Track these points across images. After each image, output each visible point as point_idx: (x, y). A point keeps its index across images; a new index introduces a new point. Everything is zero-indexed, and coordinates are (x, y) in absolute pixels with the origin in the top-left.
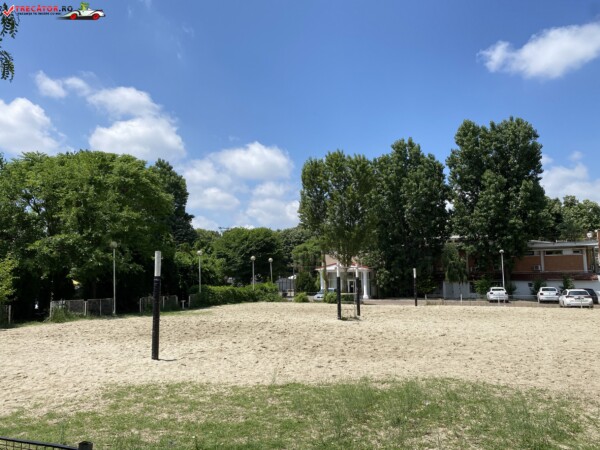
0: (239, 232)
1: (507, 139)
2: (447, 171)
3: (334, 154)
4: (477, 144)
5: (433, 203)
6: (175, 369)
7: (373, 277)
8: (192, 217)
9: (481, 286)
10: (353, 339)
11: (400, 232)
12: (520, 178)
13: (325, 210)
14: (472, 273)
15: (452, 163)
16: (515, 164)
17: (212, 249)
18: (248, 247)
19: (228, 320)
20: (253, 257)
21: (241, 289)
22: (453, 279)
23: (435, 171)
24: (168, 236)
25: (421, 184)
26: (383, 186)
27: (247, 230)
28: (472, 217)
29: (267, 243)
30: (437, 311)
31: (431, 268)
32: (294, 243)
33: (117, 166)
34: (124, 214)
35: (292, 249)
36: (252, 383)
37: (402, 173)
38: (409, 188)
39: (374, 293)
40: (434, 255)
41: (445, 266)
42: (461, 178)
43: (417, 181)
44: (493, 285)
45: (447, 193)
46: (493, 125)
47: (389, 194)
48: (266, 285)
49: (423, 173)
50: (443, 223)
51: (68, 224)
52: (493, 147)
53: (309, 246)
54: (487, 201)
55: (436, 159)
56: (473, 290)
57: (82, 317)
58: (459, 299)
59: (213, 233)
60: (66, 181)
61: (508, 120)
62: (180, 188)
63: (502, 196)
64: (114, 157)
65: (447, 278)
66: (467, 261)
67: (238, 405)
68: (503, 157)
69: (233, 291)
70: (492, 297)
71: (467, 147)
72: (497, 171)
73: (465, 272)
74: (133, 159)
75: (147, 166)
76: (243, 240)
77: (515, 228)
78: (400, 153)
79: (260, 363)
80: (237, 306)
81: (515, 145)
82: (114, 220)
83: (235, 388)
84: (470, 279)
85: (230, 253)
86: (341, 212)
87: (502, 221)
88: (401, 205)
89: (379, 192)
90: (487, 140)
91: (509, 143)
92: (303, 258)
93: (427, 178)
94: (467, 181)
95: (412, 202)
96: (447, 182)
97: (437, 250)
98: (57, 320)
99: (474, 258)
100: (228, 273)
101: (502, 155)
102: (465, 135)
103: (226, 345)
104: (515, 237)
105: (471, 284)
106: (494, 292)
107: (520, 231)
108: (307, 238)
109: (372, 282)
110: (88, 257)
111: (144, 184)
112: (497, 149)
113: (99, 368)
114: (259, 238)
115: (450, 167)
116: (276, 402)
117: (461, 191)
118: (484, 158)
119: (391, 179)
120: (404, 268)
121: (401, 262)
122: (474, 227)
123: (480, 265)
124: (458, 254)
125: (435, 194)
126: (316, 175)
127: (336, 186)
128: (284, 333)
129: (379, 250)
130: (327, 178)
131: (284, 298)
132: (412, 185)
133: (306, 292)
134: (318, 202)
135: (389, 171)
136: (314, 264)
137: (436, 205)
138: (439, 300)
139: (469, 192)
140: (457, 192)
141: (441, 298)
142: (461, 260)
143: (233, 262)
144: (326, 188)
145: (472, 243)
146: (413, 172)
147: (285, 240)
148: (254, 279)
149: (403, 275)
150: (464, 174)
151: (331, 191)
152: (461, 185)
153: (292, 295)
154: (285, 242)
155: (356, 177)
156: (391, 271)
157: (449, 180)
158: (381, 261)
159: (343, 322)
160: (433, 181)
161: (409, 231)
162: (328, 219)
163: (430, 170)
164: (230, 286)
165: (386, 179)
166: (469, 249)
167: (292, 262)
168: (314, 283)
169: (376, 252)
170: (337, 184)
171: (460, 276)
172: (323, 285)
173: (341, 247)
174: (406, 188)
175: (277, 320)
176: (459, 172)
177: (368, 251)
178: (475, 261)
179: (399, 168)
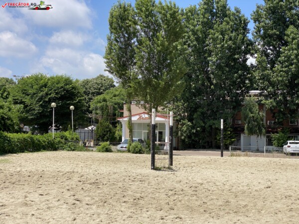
0: (37, 79)
5: (236, 56)
7: (175, 129)
9: (278, 139)
10: (174, 191)
11: (203, 84)
13: (132, 57)
15: (257, 18)
17: (8, 95)
18: (47, 94)
20: (53, 105)
21: (38, 137)
22: (251, 132)
23: (241, 25)
25: (226, 37)
26: (189, 37)
28: (274, 72)
29: (67, 91)
32: (93, 93)
35: (90, 99)
37: (208, 25)
38: (214, 40)
40: (234, 108)
41: (245, 119)
42: (264, 33)
43: (222, 33)
44: (290, 138)
45: (250, 48)
47: (195, 46)
48: (67, 134)
49: (228, 27)
50: (243, 78)
53: (107, 97)
54: (289, 57)
56: (270, 143)
65: (246, 131)
66: (264, 115)
69: (32, 138)
70: (289, 150)
73: (263, 125)
76: (41, 87)
78: (208, 4)
84: (266, 132)
85: (27, 100)
86: (149, 59)
88: (205, 58)
89: (185, 43)
92: (102, 109)
93: (232, 32)
94: (270, 36)
95: (217, 55)
96: (250, 36)
97: (237, 104)
99: (272, 112)
100: (24, 121)
105: (268, 137)
106: (292, 145)
108: (106, 89)
114: (60, 85)
115: (255, 22)
117: (263, 45)
118: (288, 14)
119: (197, 30)
120: (206, 120)
121: (203, 114)
122: (275, 82)
123: (278, 119)
124: (257, 107)
125: (239, 48)
126: (125, 20)
127: (145, 32)
128: (96, 183)
129: (182, 101)
130: (136, 23)
131: (85, 148)
132: (217, 37)
133: (108, 143)
134: (126, 48)
135: (196, 23)
136: (114, 115)
137: (238, 59)
138: (238, 152)
139: (271, 47)
140: (259, 47)
141: (239, 149)
142: (260, 113)
143: (30, 110)
144: (135, 34)
145: (271, 98)
146: (219, 25)
147: (84, 90)
148: (54, 128)
149: (204, 127)
150: (268, 30)
151: (139, 37)
152: (264, 39)
153: (92, 144)
154: (85, 92)
155: (166, 24)
156: (192, 123)
157: (253, 34)
158: (184, 112)
159: (158, 172)
160: (238, 35)
161: (212, 84)
162: (136, 67)
163: (235, 24)
164: (28, 133)
165: (193, 31)
166: (269, 102)
167: (91, 112)
168: (114, 133)
169: (180, 104)
170: (146, 30)
171: (259, 129)
172: (125, 136)
173: (148, 96)
174: (211, 40)
175: (85, 169)
176: (263, 27)
177: (172, 102)
178: (272, 115)
179: (206, 20)
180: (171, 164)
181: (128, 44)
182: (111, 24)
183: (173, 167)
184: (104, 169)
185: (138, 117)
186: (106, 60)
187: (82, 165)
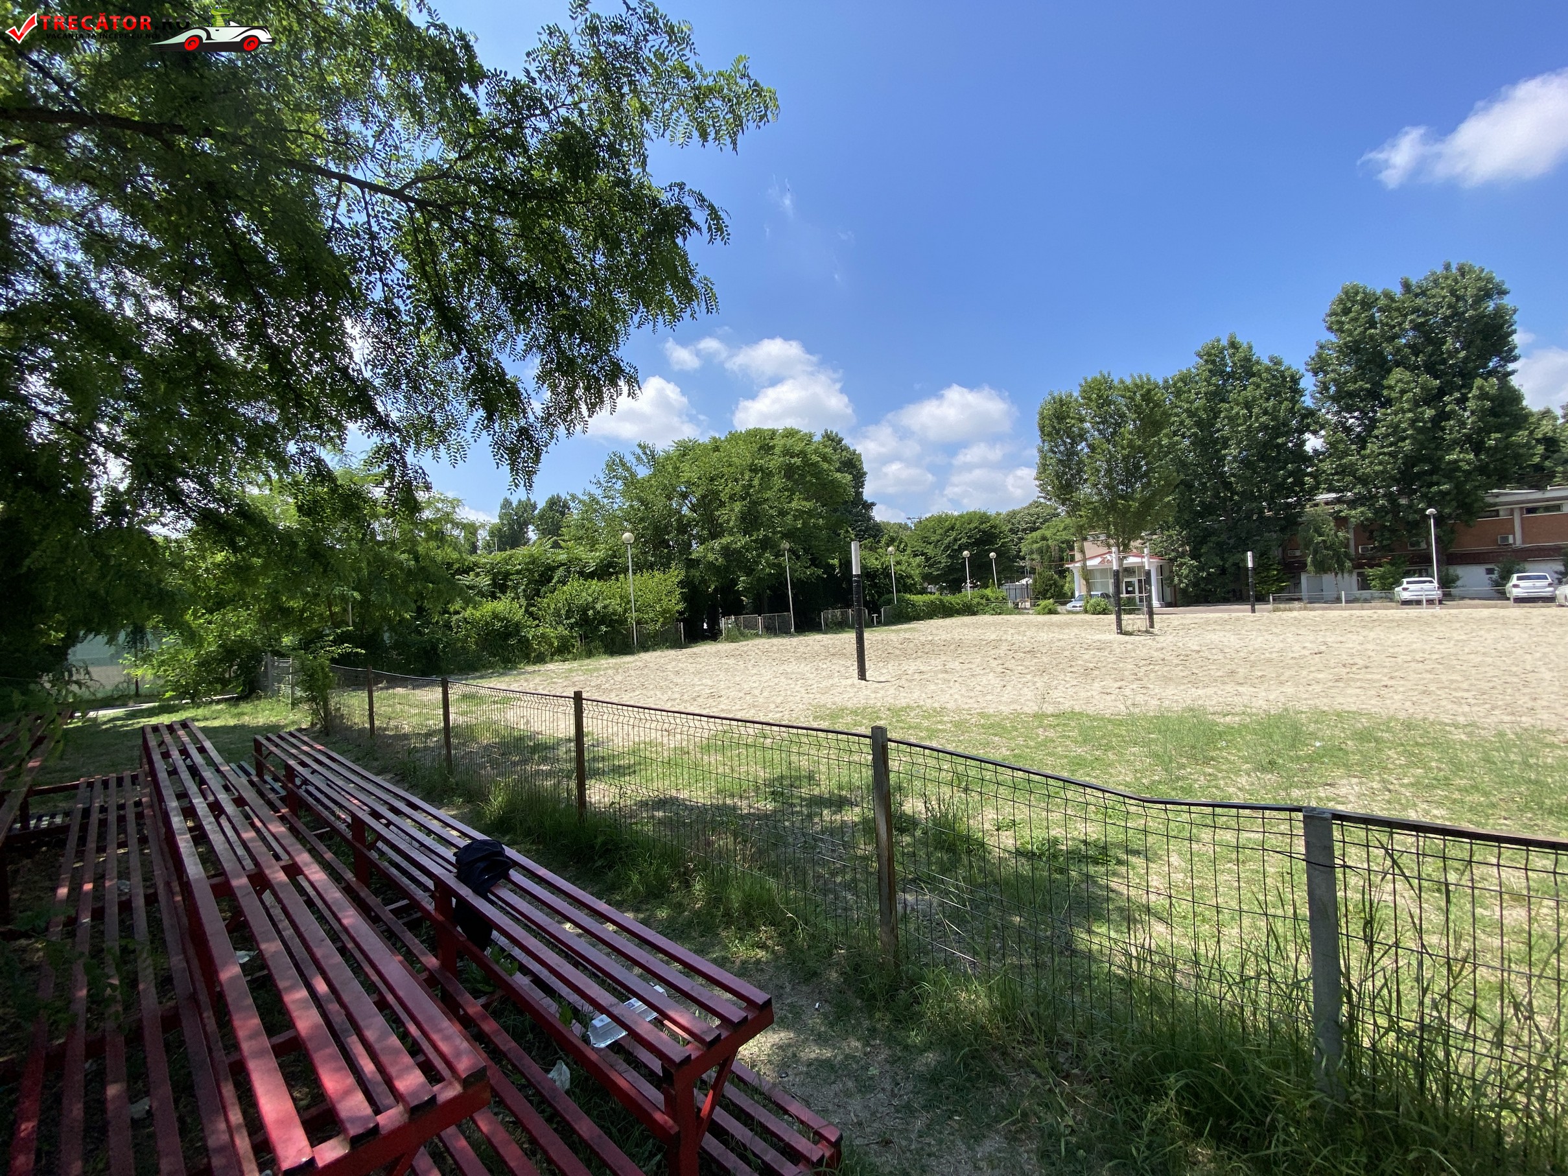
0: (940, 520)
1: (1438, 306)
2: (1308, 383)
3: (1095, 380)
4: (1372, 323)
5: (1280, 441)
6: (892, 691)
7: (1166, 573)
8: (873, 504)
9: (1382, 577)
10: (1150, 661)
11: (1216, 496)
12: (1467, 376)
13: (1080, 471)
14: (1363, 556)
15: (1319, 366)
16: (1457, 351)
17: (906, 545)
18: (955, 540)
19: (943, 637)
20: (966, 553)
21: (949, 598)
22: (1322, 567)
23: (1287, 385)
24: (847, 531)
25: (1256, 410)
26: (1182, 423)
27: (952, 517)
28: (1364, 458)
29: (984, 532)
30: (1295, 619)
31: (1276, 553)
32: (1024, 530)
33: (779, 443)
34: (794, 505)
35: (1021, 539)
36: (1006, 710)
37: (1218, 396)
38: (1232, 420)
39: (1169, 599)
40: (1283, 530)
41: (1307, 547)
42: (1337, 392)
43: (1248, 406)
44: (1408, 574)
45: (1309, 421)
46: (1407, 286)
47: (1195, 434)
48: (988, 592)
49: (1258, 393)
50: (1299, 475)
51: (732, 523)
52: (1407, 326)
53: (1048, 534)
54: (1396, 427)
55: (1286, 363)
56: (1364, 585)
57: (757, 635)
58: (1338, 600)
59: (900, 525)
60: (725, 470)
61: (1440, 270)
62: (854, 466)
63: (1429, 413)
64: (774, 433)
65: (1310, 568)
66: (1351, 536)
67: (996, 735)
68: (1429, 340)
69: (941, 601)
70: (1406, 596)
71: (1350, 333)
72: (1418, 368)
73: (1347, 555)
74: (798, 432)
75: (815, 439)
76: (948, 531)
77: (1459, 469)
78: (1213, 362)
79: (1009, 688)
80: (948, 621)
81: (1456, 314)
82: (782, 513)
83: (982, 715)
84: (1356, 567)
85: (930, 551)
86: (1109, 471)
87: (1428, 459)
88: (1219, 451)
89: (1175, 433)
90: (1395, 314)
91: (1446, 311)
92: (1040, 551)
93: (1268, 399)
94: (1351, 395)
95: (1239, 443)
96: (1308, 401)
97: (1290, 522)
98: (731, 639)
99: (1366, 530)
100: (928, 578)
101: (1428, 336)
102: (1346, 311)
103: (949, 666)
104: (1458, 487)
105: (1359, 574)
106: (1412, 587)
107: (1468, 474)
108: (1045, 521)
109: (1166, 580)
110: (757, 563)
111: (815, 465)
112: (1416, 327)
113: (797, 688)
114: (972, 526)
115: (1316, 374)
116: (1051, 734)
117: (1338, 413)
118: (1388, 349)
119: (1197, 409)
120: (1226, 555)
121: (1219, 545)
122: (1368, 475)
123: (1381, 542)
124: (1332, 524)
125: (1285, 424)
126: (1064, 418)
127: (1099, 430)
128: (1032, 652)
129: (1177, 528)
130: (1082, 420)
131: (1017, 609)
132: (1238, 413)
133: (1051, 600)
134: (1069, 460)
135: (1193, 397)
136: (1062, 559)
137: (1286, 444)
138: (1296, 604)
139: (1356, 414)
140: (1329, 416)
141: (1299, 599)
142: (1340, 534)
143: (935, 563)
144: (1082, 436)
145: (1362, 505)
146: (1239, 392)
147: (1010, 526)
148: (969, 585)
149: (1223, 566)
150: (1346, 383)
151: (1090, 439)
152: (1338, 402)
153: (1028, 605)
154: (1011, 530)
155: (1135, 412)
156: (1200, 562)
157: (1312, 397)
158: (1182, 546)
159: (1127, 638)
160: (1281, 403)
161: (1234, 493)
162: (1088, 485)
163: (1272, 385)
164: (934, 595)
165: (1188, 411)
166: (1357, 514)
167: (1024, 558)
168: (1062, 586)
169: (1172, 532)
170: (1101, 427)
171: (1338, 562)
172: (1080, 588)
173: (1112, 527)
174: (1226, 421)
175: (1016, 637)
176: (1334, 380)
177: (1158, 531)
178: (1368, 534)
179: (1212, 388)
180: (1152, 626)
181: (1071, 453)
182: (1042, 428)
183: (1155, 630)
184: (1044, 636)
185: (1099, 560)
186: (1037, 483)
187: (1013, 631)
